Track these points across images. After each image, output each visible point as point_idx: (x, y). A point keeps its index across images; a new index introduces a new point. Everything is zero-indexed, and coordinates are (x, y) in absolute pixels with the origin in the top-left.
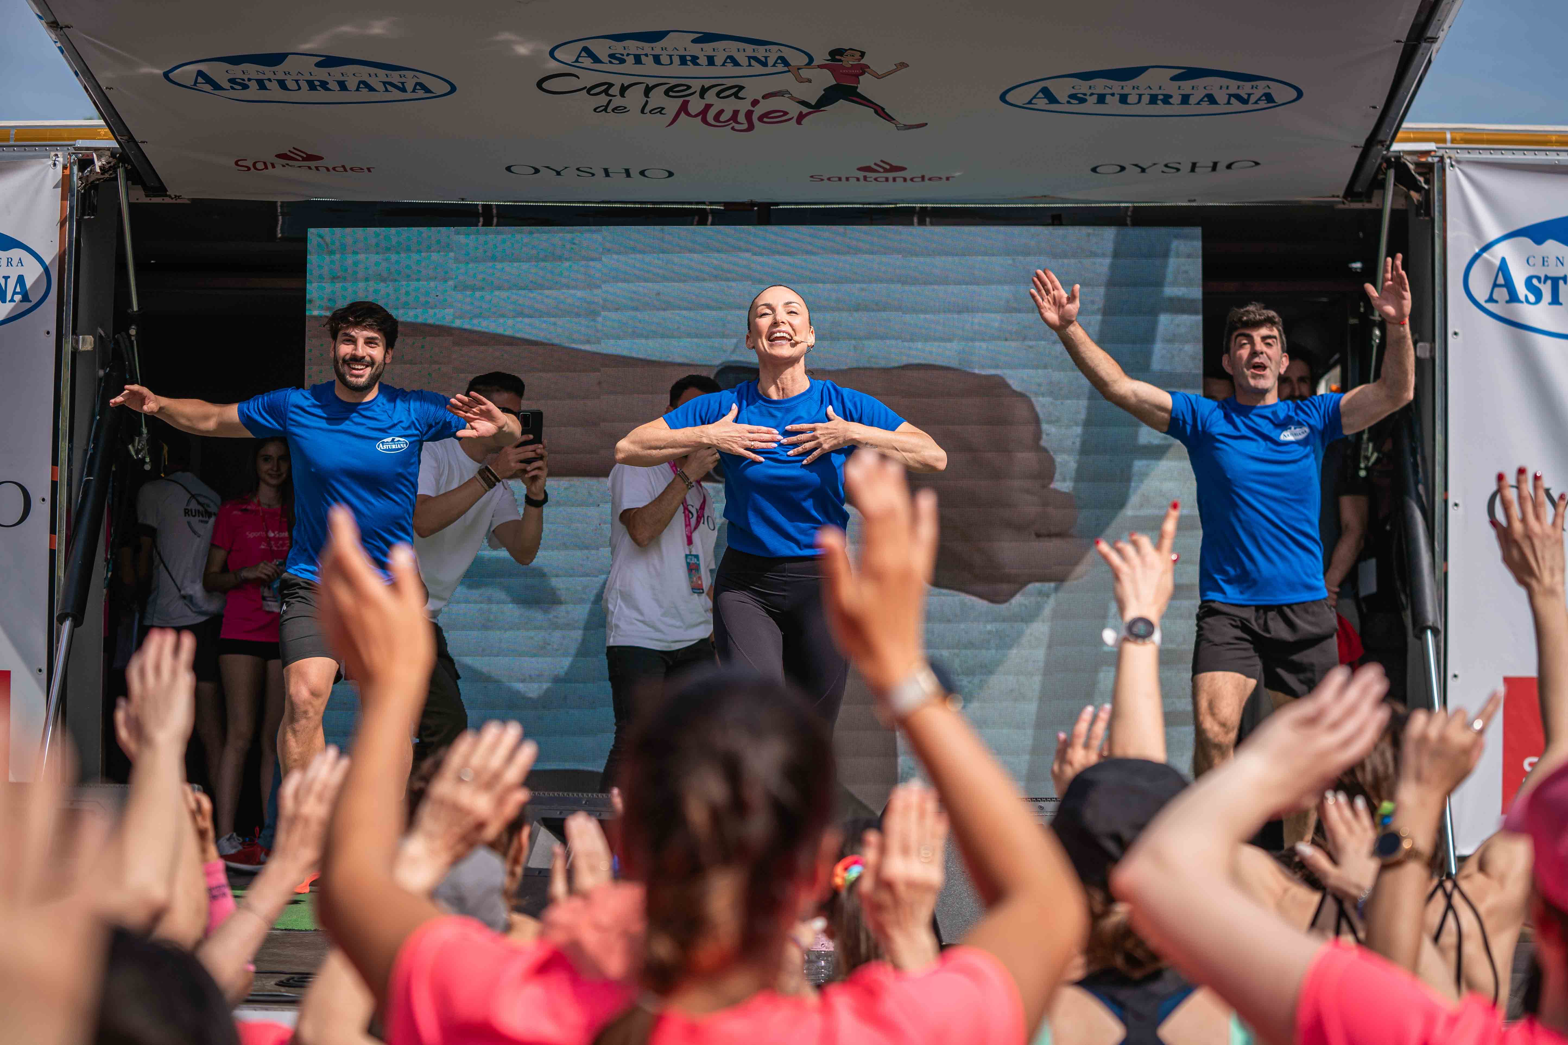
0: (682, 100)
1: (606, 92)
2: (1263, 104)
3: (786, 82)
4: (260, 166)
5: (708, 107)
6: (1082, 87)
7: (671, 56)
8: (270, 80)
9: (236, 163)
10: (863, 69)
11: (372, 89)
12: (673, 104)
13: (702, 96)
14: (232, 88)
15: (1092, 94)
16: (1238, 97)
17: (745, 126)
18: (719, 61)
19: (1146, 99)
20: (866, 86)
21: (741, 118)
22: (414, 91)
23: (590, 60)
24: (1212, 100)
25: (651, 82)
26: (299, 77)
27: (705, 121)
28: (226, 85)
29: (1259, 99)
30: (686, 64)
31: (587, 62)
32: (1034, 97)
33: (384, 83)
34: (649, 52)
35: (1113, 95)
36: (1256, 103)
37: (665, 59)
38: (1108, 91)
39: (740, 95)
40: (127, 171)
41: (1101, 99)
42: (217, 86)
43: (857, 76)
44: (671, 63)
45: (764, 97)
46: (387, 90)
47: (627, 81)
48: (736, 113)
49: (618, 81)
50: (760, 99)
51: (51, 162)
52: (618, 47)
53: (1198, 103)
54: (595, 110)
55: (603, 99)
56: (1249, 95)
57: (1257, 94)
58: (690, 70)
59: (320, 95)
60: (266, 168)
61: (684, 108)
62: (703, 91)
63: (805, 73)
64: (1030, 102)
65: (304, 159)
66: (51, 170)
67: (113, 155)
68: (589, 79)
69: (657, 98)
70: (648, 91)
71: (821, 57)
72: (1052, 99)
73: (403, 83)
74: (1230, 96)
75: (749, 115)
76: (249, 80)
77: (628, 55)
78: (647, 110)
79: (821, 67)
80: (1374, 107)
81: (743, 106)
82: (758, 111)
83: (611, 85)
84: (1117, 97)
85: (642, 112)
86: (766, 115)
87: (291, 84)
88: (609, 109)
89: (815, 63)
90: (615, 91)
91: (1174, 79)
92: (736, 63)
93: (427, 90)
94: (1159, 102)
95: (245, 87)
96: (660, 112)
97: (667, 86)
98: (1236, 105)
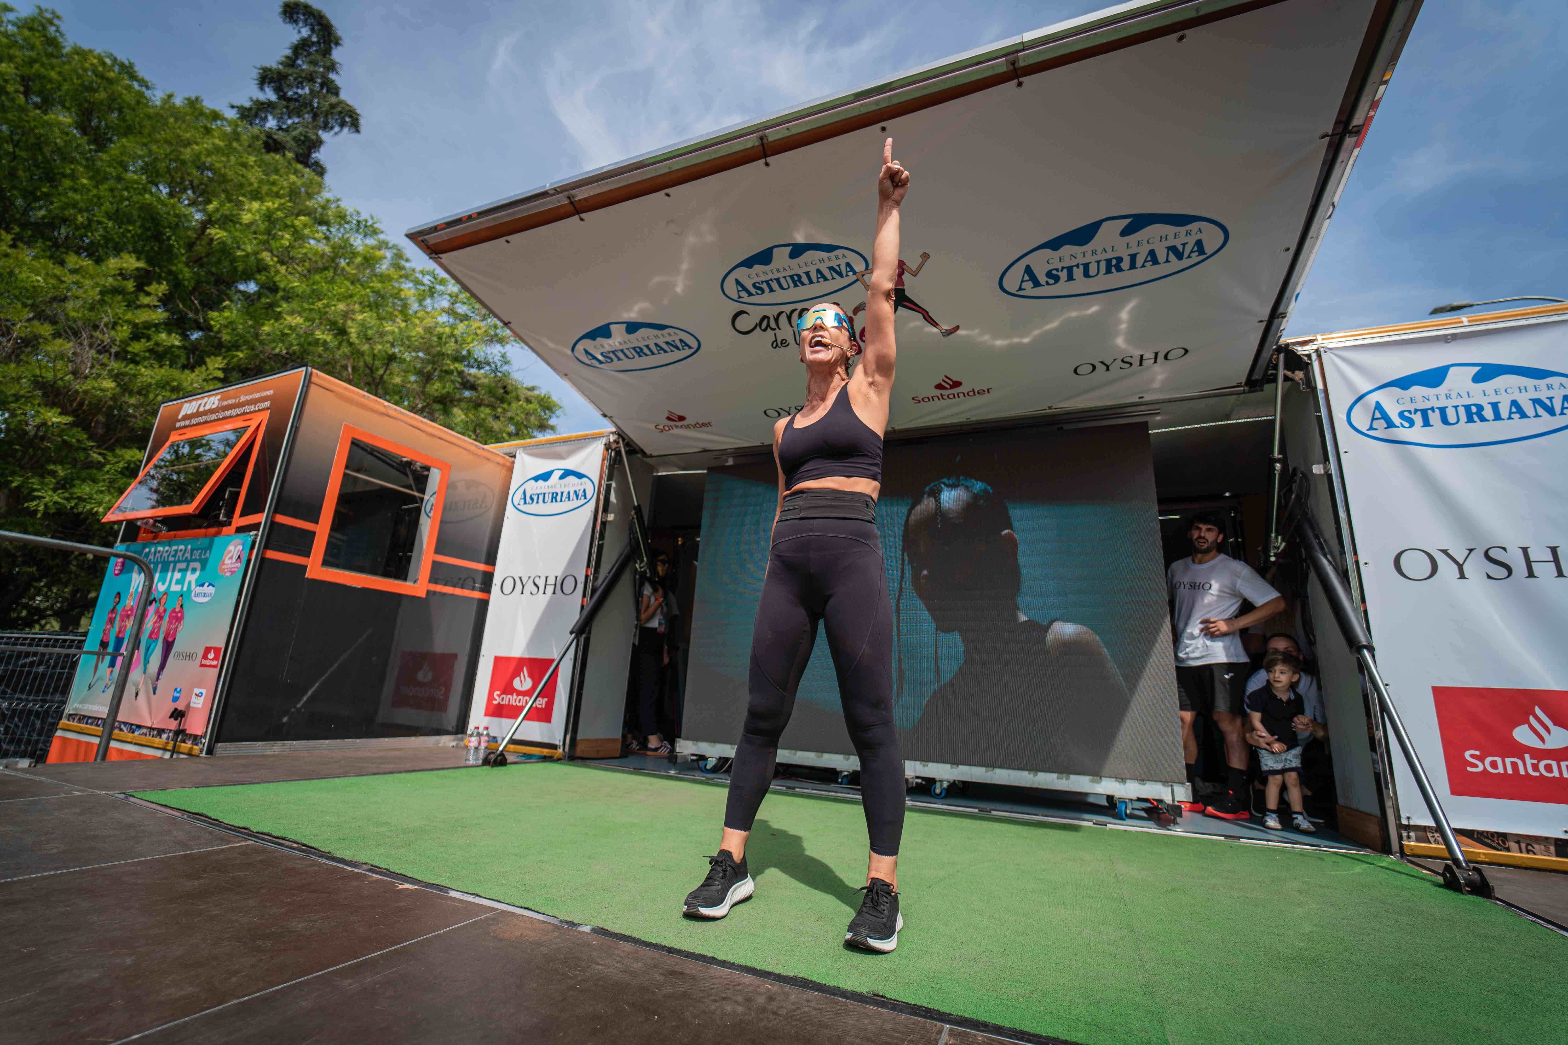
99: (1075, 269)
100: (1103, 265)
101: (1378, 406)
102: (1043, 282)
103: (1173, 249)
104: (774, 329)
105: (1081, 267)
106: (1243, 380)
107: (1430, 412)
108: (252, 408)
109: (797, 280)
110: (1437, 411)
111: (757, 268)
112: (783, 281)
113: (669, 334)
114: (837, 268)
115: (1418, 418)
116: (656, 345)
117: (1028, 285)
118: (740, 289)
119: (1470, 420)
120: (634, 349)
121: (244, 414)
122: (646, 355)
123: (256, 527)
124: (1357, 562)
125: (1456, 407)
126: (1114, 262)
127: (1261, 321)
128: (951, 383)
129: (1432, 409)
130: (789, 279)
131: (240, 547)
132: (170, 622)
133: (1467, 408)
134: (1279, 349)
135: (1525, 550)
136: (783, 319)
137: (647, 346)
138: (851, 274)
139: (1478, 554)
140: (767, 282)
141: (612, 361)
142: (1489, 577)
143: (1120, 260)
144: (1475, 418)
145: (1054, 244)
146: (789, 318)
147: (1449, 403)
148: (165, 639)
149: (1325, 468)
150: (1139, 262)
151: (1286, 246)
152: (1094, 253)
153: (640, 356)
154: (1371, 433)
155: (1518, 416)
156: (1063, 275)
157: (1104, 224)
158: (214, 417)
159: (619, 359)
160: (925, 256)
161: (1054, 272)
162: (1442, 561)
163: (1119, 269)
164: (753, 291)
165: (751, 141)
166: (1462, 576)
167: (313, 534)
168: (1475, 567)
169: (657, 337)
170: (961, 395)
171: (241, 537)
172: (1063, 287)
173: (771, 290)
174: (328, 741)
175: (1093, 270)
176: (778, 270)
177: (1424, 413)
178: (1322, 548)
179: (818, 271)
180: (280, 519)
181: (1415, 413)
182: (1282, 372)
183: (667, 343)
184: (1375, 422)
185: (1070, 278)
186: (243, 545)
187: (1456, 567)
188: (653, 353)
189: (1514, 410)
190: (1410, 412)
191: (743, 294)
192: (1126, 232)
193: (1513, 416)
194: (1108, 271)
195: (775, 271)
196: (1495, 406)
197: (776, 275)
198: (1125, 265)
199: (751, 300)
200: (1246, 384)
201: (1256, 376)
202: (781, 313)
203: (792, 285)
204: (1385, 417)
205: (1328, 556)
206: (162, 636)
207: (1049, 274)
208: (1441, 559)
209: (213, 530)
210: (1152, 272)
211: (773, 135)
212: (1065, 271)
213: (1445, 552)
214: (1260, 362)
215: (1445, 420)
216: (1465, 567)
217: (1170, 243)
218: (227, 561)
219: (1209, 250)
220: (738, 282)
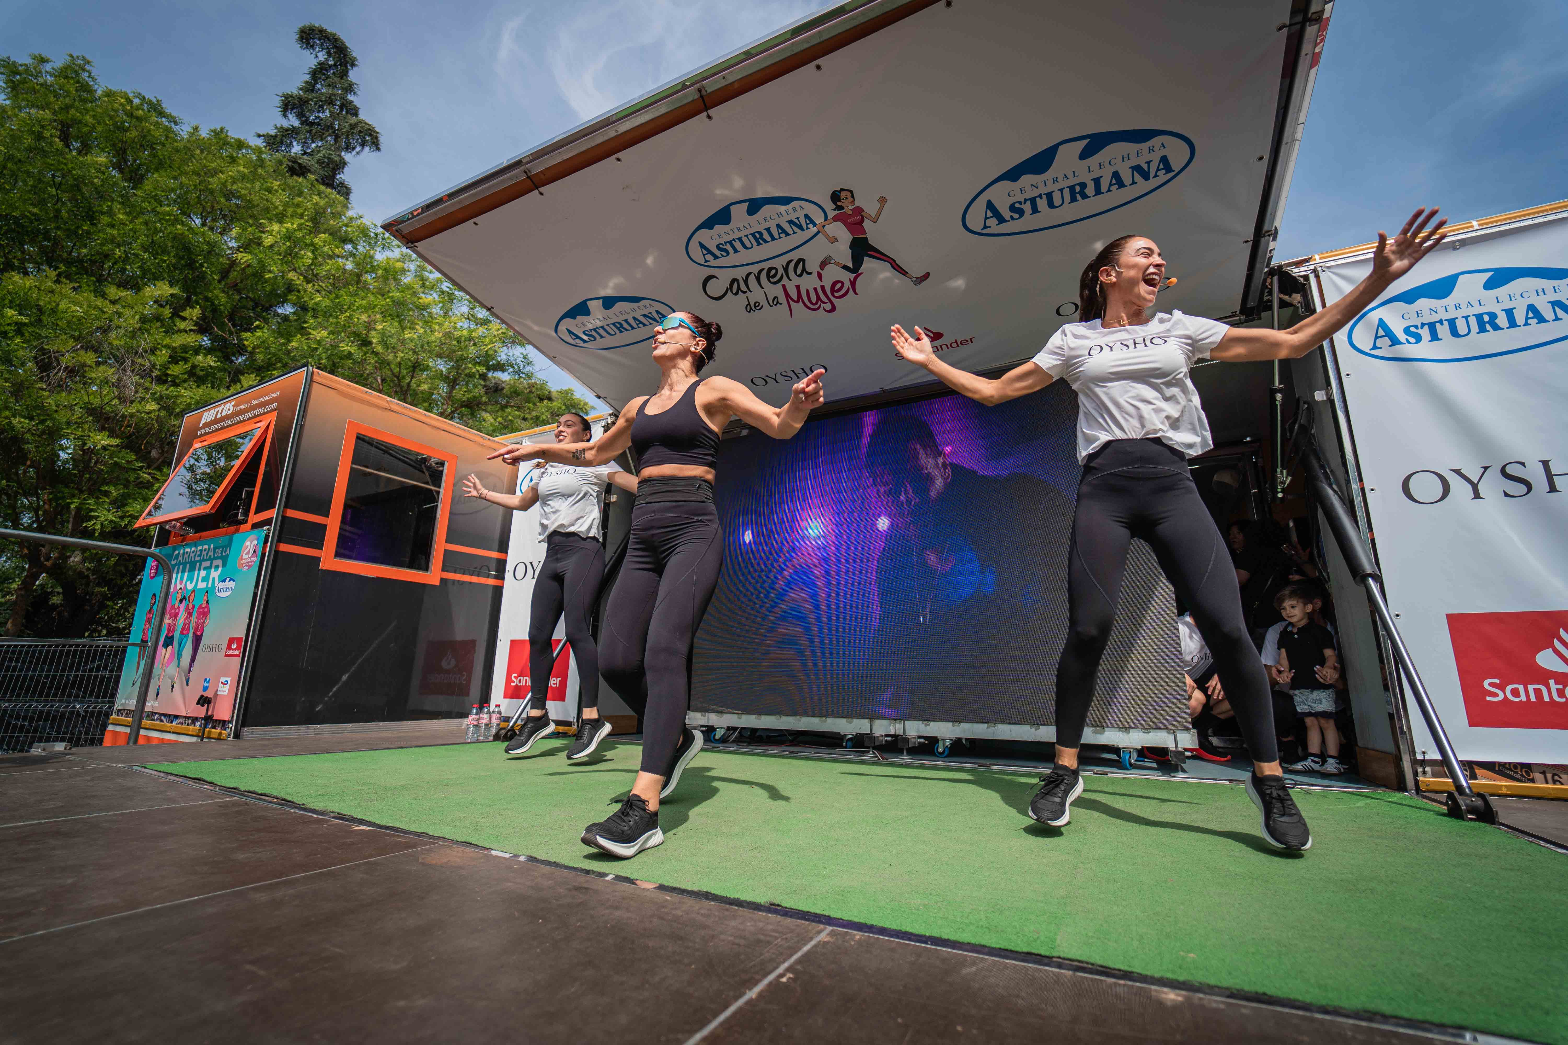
10: (860, 214)
50: (820, 270)
79: (834, 219)
89: (829, 216)
99: (1038, 199)
100: (1067, 192)
101: (1382, 323)
102: (1007, 217)
103: (1137, 169)
104: (745, 292)
105: (1044, 197)
106: (1237, 308)
107: (1438, 325)
108: (262, 410)
109: (759, 238)
110: (1446, 323)
111: (719, 228)
112: (745, 239)
113: (645, 307)
114: (796, 221)
115: (1425, 333)
116: (634, 318)
117: (992, 222)
118: (705, 252)
119: (1482, 329)
120: (614, 324)
121: (255, 416)
122: (627, 330)
123: (268, 522)
124: (1363, 489)
125: (1466, 318)
126: (1078, 189)
127: (1246, 242)
128: (932, 335)
129: (1441, 322)
130: (750, 237)
131: (255, 542)
132: (198, 618)
133: (1479, 317)
134: (1272, 272)
135: (1546, 464)
136: (752, 280)
137: (626, 321)
138: (811, 226)
139: (1494, 472)
140: (730, 242)
141: (595, 339)
142: (1506, 495)
143: (1083, 186)
144: (1488, 327)
145: (1013, 175)
146: (758, 278)
147: (1459, 314)
148: (194, 633)
149: (1327, 394)
150: (1104, 187)
151: (1259, 155)
152: (1055, 180)
153: (621, 332)
154: (1374, 352)
155: (1535, 321)
156: (1027, 207)
157: (1061, 147)
158: (229, 422)
159: (602, 337)
160: (883, 200)
161: (1017, 205)
162: (1454, 481)
163: (1084, 196)
164: (718, 253)
165: (691, 94)
166: (1477, 496)
167: (325, 526)
168: (1492, 486)
169: (633, 310)
170: (944, 347)
171: (255, 531)
172: (1029, 221)
173: (736, 251)
174: (351, 725)
175: (1057, 201)
176: (739, 229)
177: (1432, 327)
178: (1327, 478)
179: (778, 226)
180: (291, 513)
181: (1422, 328)
182: (1276, 295)
183: (645, 316)
184: (1378, 340)
185: (1035, 210)
186: (258, 539)
187: (1469, 487)
188: (633, 328)
189: (1531, 315)
190: (1416, 327)
191: (709, 257)
192: (1085, 155)
193: (1529, 321)
194: (1073, 199)
195: (736, 230)
196: (1510, 313)
197: (738, 235)
198: (1090, 190)
199: (717, 262)
200: (1242, 312)
201: (1251, 304)
202: (750, 273)
203: (755, 244)
204: (1389, 334)
205: (1334, 486)
206: (191, 631)
207: (1012, 208)
208: (1452, 479)
209: (233, 528)
210: (1118, 196)
211: (711, 86)
212: (1028, 202)
213: (1458, 472)
214: (1253, 288)
215: (1455, 333)
216: (1479, 486)
217: (1134, 162)
218: (245, 556)
219: (1176, 166)
220: (702, 246)
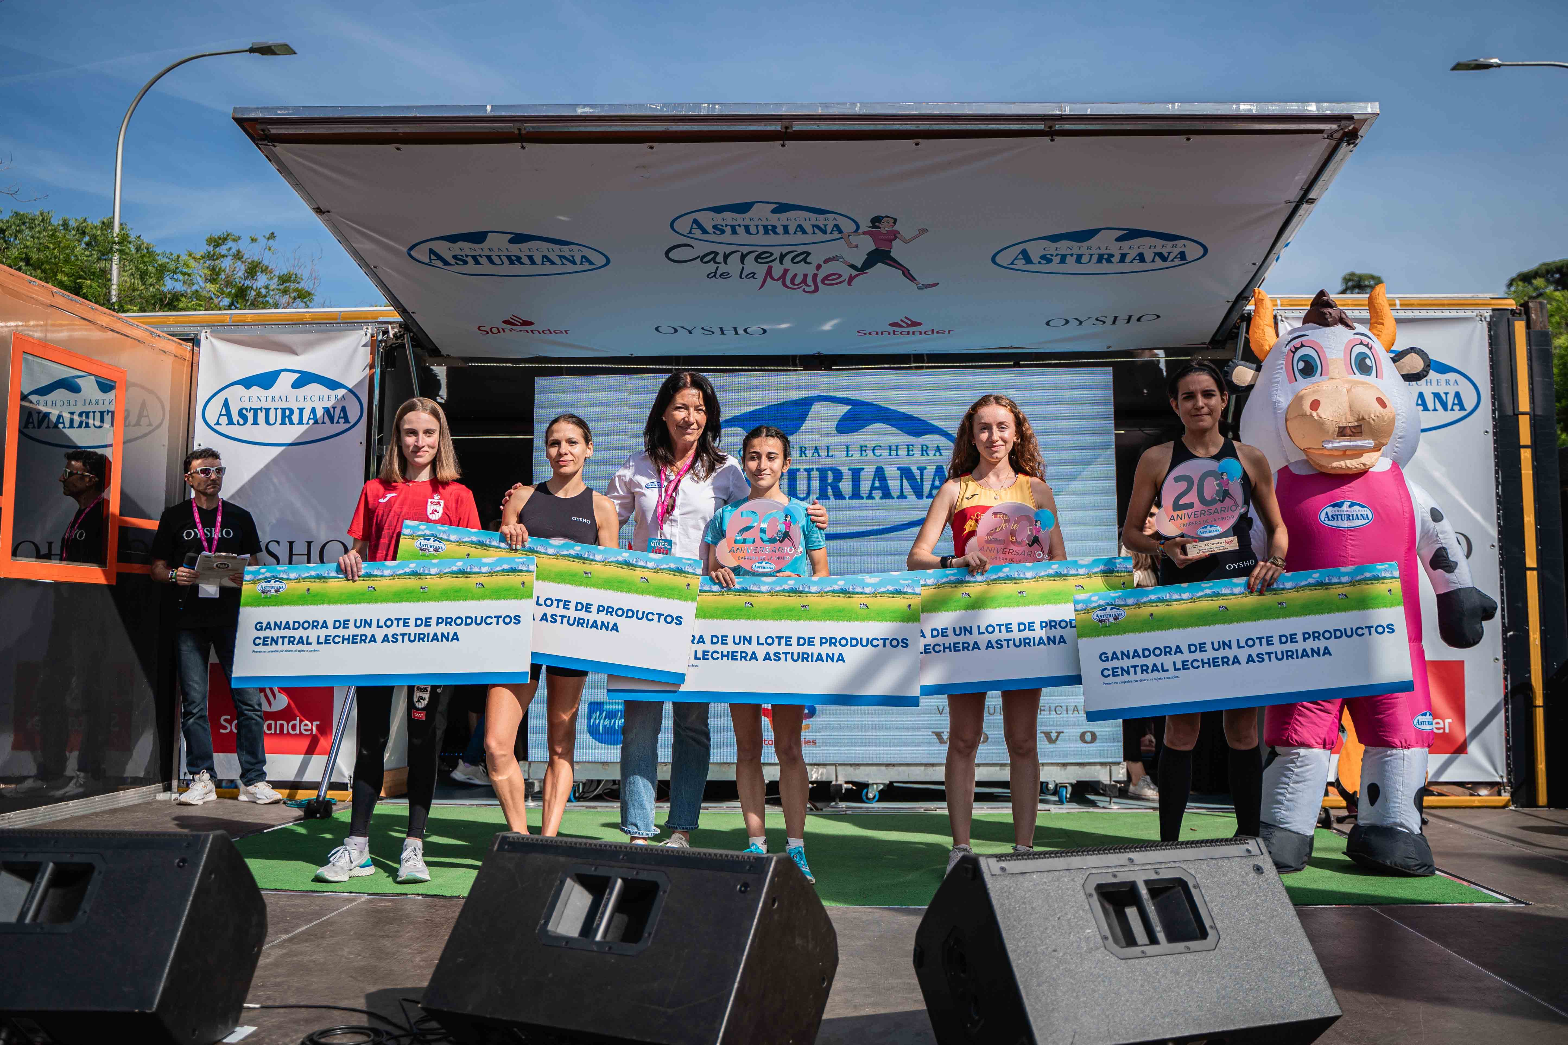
0: (767, 265)
1: (714, 259)
2: (1177, 262)
3: (839, 248)
4: (495, 330)
5: (786, 271)
6: (1051, 248)
7: (757, 226)
8: (480, 256)
9: (479, 328)
10: (895, 235)
11: (553, 263)
12: (761, 270)
13: (781, 263)
14: (457, 264)
15: (1057, 255)
16: (1161, 255)
17: (812, 288)
18: (791, 229)
19: (1095, 258)
20: (897, 250)
21: (810, 281)
22: (581, 264)
23: (699, 232)
24: (1141, 258)
25: (745, 250)
26: (500, 253)
27: (784, 284)
28: (452, 261)
29: (1175, 258)
30: (768, 233)
31: (698, 233)
32: (1016, 259)
33: (560, 257)
34: (742, 223)
35: (1072, 255)
36: (1172, 260)
37: (753, 230)
38: (1069, 252)
39: (808, 260)
40: (412, 339)
41: (1063, 260)
42: (446, 263)
43: (891, 241)
44: (758, 232)
45: (826, 262)
46: (563, 264)
47: (728, 249)
48: (806, 276)
49: (722, 250)
50: (822, 263)
51: (363, 333)
52: (719, 218)
53: (1131, 262)
54: (708, 276)
55: (712, 267)
56: (1169, 253)
57: (1176, 251)
58: (771, 239)
59: (517, 269)
60: (499, 332)
61: (769, 273)
62: (782, 257)
63: (854, 239)
64: (1012, 263)
65: (522, 325)
66: (364, 338)
67: (400, 326)
68: (701, 248)
69: (750, 264)
70: (743, 257)
71: (865, 225)
72: (1028, 261)
73: (573, 257)
74: (1156, 254)
75: (815, 277)
76: (467, 256)
77: (726, 226)
78: (743, 276)
79: (865, 233)
80: (1254, 264)
81: (810, 270)
82: (821, 275)
83: (717, 254)
84: (1075, 256)
85: (741, 277)
86: (826, 278)
87: (496, 260)
88: (718, 276)
89: (861, 230)
90: (720, 258)
91: (1118, 239)
92: (804, 232)
93: (591, 263)
94: (1104, 261)
95: (465, 263)
96: (753, 277)
97: (756, 254)
98: (1159, 263)
